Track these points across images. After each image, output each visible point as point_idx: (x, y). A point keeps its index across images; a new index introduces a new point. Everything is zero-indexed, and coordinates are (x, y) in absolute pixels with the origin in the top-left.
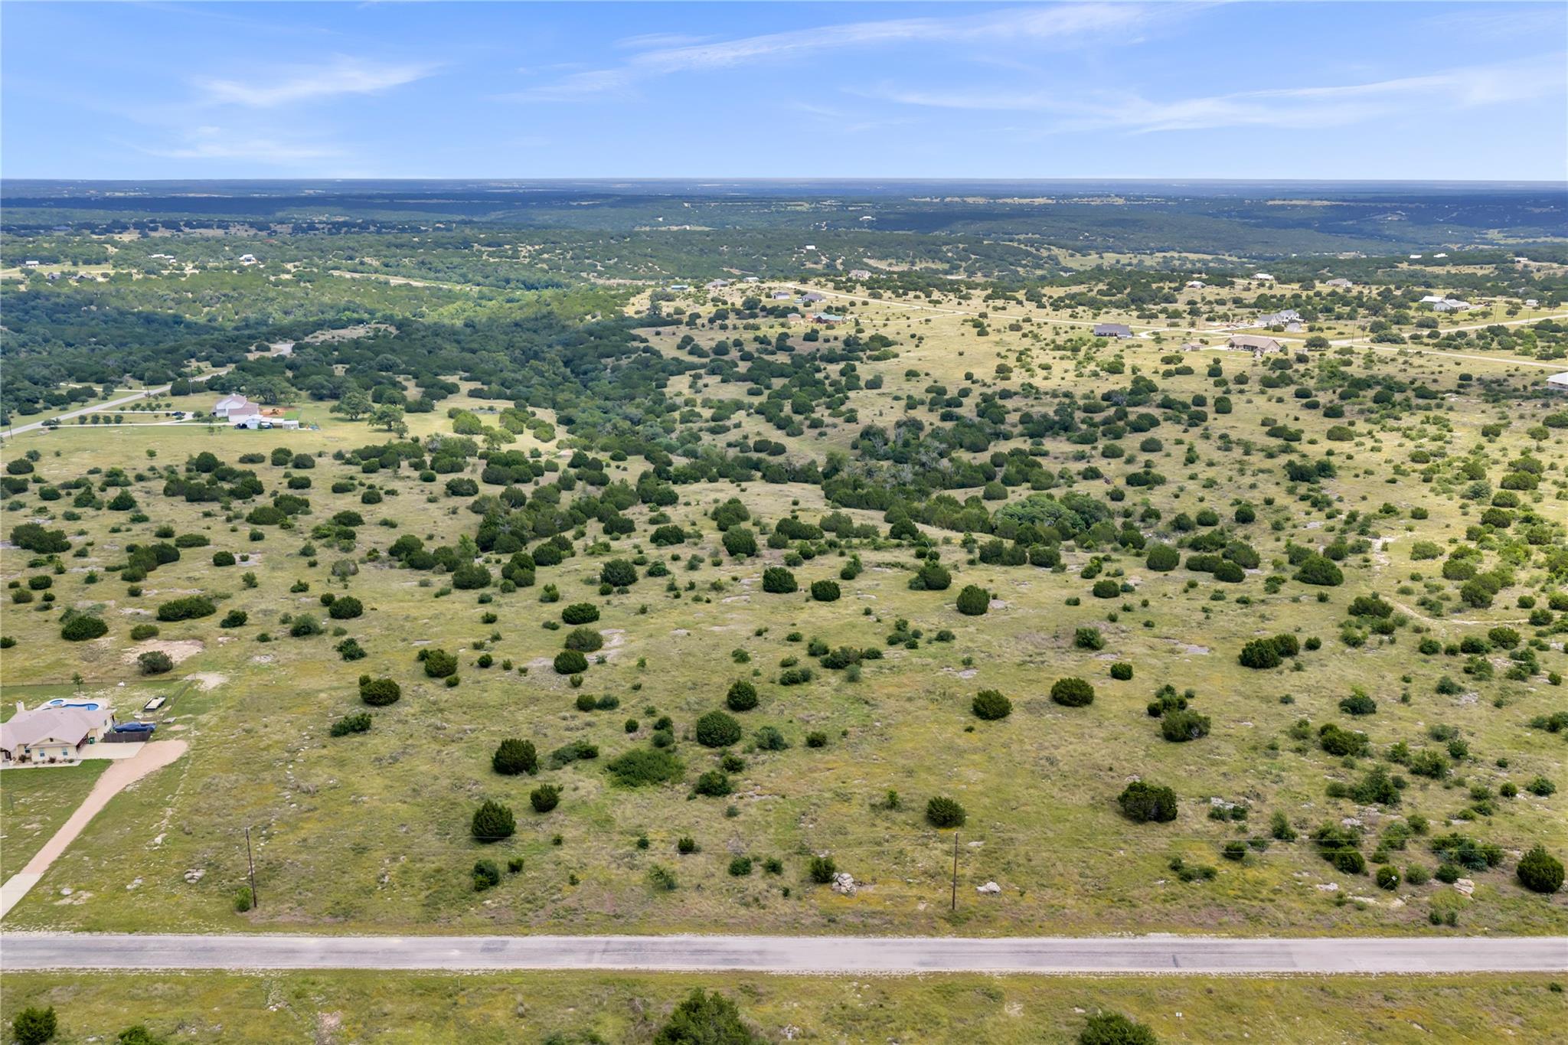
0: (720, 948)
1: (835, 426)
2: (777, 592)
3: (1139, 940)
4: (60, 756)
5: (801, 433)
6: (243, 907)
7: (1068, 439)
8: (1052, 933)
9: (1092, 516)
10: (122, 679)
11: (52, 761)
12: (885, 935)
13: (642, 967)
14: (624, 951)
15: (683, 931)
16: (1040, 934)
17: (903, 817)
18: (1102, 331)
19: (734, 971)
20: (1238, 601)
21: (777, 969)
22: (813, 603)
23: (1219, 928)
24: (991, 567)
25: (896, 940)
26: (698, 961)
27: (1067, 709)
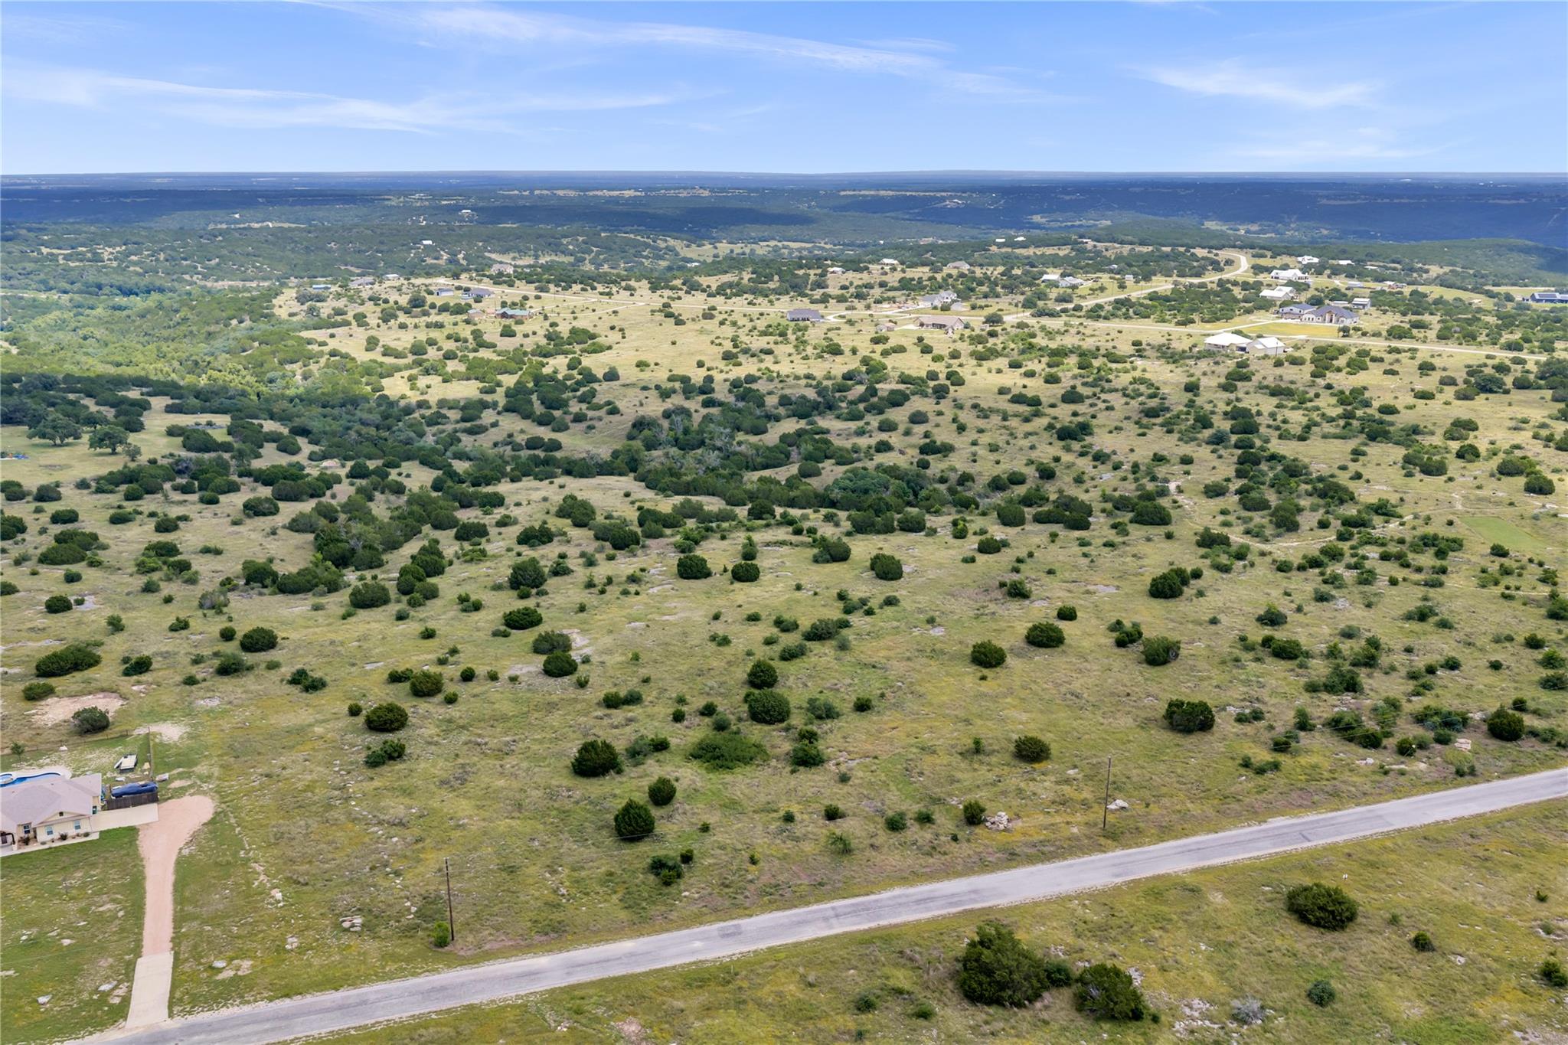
0: (937, 894)
1: (600, 419)
2: (696, 578)
3: (1264, 826)
4: (71, 831)
5: (567, 428)
6: (441, 943)
7: (838, 417)
8: (1195, 833)
9: (917, 484)
10: (61, 743)
11: (64, 837)
12: (1065, 859)
13: (883, 923)
14: (855, 911)
15: (891, 886)
16: (1187, 836)
17: (994, 759)
18: (796, 317)
19: (965, 911)
20: (1105, 545)
21: (1002, 902)
22: (738, 585)
23: (1314, 806)
24: (869, 537)
25: (1078, 861)
26: (928, 910)
27: (1048, 650)
